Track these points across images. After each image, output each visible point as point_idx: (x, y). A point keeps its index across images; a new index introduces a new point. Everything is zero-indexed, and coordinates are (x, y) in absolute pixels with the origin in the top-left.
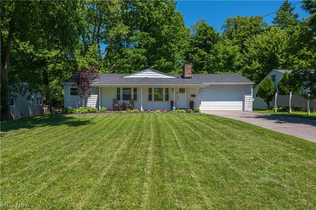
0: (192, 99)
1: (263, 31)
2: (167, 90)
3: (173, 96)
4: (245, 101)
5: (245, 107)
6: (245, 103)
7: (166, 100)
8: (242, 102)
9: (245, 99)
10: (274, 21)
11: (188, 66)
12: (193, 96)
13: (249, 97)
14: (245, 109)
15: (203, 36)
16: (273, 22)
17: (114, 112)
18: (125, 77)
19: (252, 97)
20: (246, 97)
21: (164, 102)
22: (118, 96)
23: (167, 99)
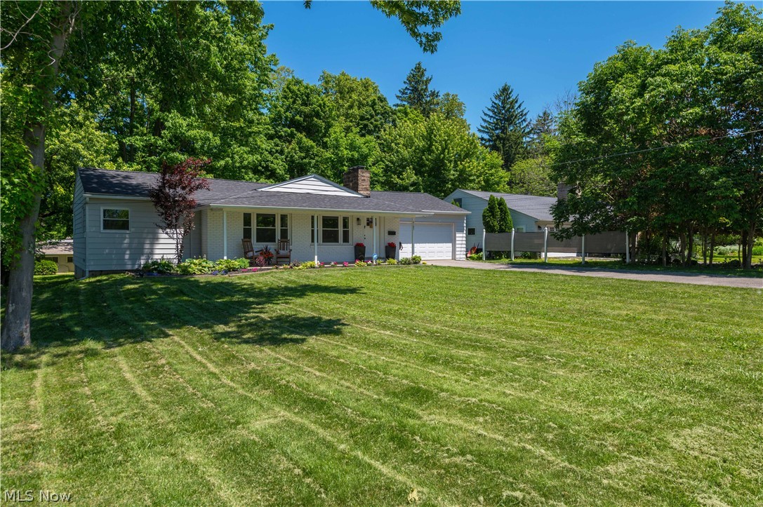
0: (391, 239)
1: (395, 114)
2: (346, 221)
3: (357, 234)
4: (457, 242)
5: (457, 253)
6: (457, 246)
7: (344, 242)
8: (451, 244)
9: (457, 239)
10: (400, 95)
11: (364, 175)
12: (392, 233)
13: (461, 235)
14: (457, 256)
15: (302, 105)
16: (398, 97)
17: (277, 268)
18: (263, 189)
19: (465, 235)
20: (457, 235)
21: (340, 245)
22: (247, 233)
23: (346, 240)
